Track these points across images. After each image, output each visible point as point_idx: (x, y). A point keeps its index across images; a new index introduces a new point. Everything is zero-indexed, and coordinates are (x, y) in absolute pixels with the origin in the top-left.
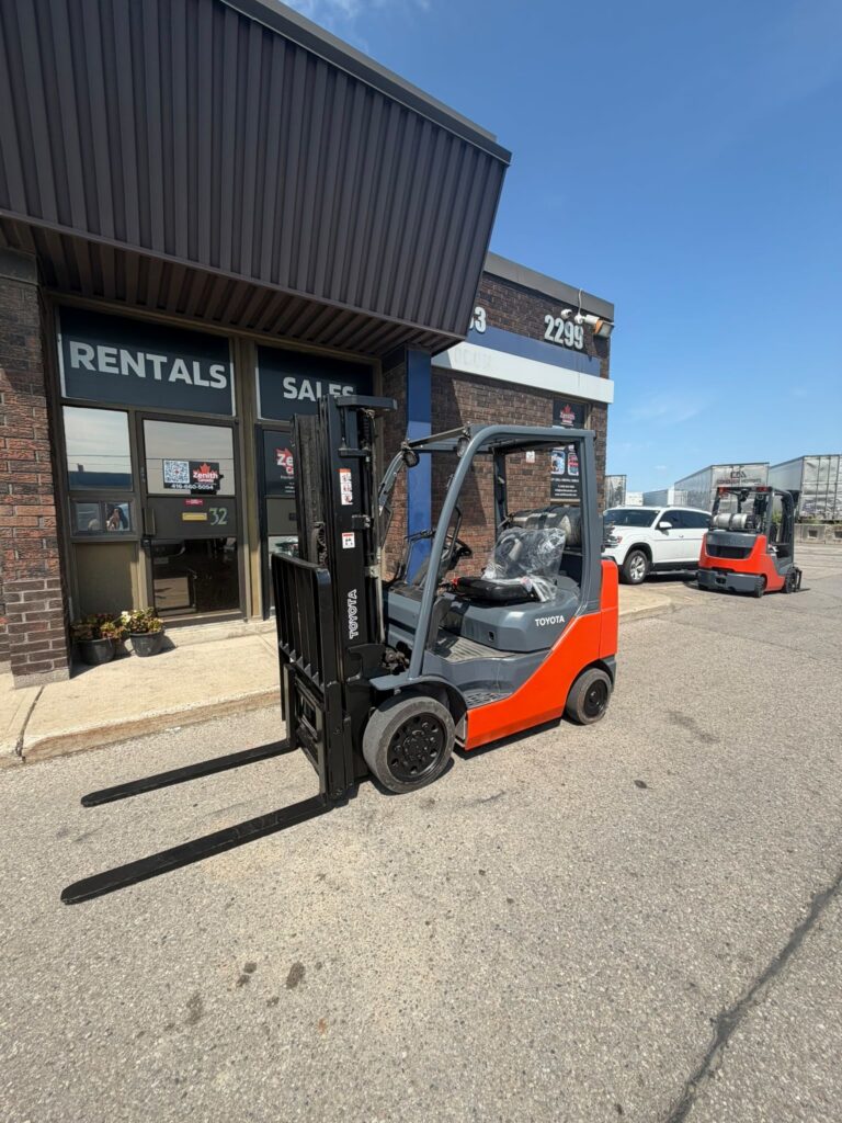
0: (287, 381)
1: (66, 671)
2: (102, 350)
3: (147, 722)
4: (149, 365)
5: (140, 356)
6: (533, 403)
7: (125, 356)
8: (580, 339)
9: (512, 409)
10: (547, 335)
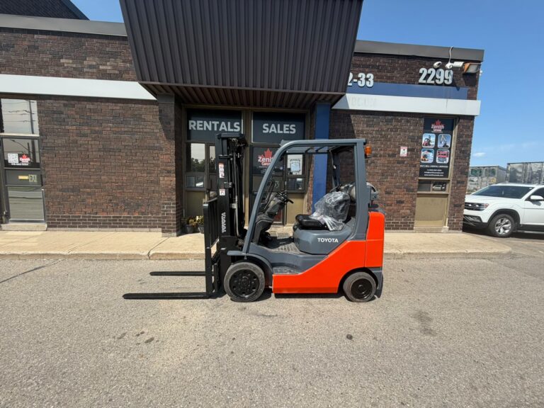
0: (265, 126)
1: (175, 234)
2: (198, 122)
3: (184, 255)
4: (213, 125)
5: (210, 122)
6: (408, 121)
7: (205, 123)
8: (450, 78)
9: (391, 127)
10: (421, 80)
